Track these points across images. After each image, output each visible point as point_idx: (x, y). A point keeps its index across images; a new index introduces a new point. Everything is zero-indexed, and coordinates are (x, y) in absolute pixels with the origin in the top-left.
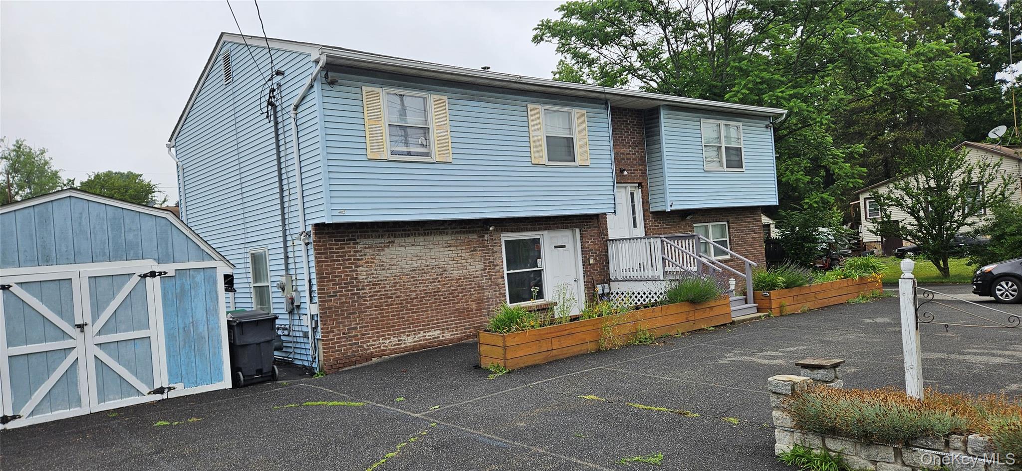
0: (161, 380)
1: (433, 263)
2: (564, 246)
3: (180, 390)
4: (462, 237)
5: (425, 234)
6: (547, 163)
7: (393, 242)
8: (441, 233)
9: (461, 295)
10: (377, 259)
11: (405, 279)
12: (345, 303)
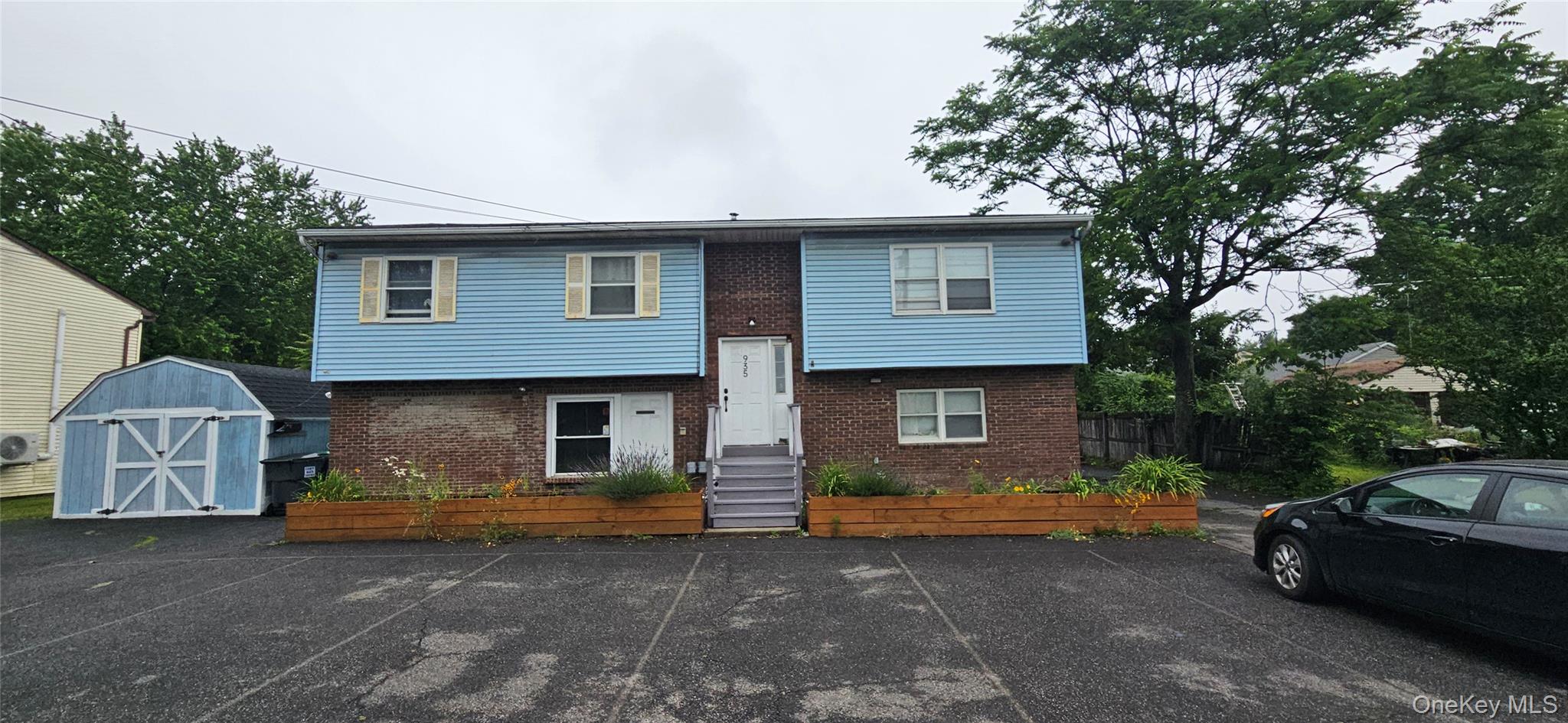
0: (209, 501)
1: (453, 422)
2: (653, 412)
3: (221, 511)
4: (492, 397)
5: (447, 394)
6: (589, 316)
7: (409, 400)
8: (466, 393)
9: (483, 458)
10: (391, 416)
11: (418, 436)
12: (353, 454)
